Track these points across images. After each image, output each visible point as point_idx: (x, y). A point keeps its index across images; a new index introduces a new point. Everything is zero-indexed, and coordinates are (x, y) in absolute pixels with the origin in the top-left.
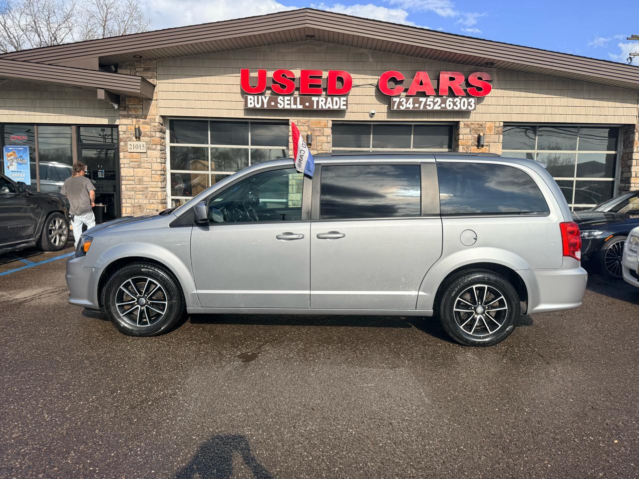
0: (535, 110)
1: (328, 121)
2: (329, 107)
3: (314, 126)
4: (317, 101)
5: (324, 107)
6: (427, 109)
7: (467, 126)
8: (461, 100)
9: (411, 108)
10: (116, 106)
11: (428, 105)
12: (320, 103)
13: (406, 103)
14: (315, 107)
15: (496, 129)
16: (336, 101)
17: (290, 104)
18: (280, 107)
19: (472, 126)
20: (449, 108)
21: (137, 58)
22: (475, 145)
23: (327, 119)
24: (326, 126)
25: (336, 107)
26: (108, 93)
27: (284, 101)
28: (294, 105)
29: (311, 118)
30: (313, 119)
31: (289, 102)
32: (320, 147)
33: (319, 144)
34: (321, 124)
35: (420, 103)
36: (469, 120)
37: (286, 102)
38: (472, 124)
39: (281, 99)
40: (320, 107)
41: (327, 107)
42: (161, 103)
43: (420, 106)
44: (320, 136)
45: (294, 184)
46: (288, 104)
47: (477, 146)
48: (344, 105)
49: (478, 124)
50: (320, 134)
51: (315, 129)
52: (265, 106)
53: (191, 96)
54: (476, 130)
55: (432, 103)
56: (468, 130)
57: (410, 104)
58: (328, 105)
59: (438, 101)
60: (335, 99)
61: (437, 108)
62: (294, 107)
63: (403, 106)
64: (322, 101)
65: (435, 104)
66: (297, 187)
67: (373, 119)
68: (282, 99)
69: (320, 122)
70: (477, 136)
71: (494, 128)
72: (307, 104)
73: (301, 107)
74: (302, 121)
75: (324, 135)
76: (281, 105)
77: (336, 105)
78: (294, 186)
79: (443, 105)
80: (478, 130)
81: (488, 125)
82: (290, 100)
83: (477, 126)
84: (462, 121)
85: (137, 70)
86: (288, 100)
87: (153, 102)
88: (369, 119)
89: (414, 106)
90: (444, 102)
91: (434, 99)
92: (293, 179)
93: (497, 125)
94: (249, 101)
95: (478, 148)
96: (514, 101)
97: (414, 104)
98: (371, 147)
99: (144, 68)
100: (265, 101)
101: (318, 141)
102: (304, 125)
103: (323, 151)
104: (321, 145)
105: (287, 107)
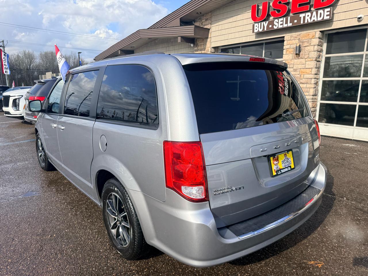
1: (316, 33)
2: (314, 20)
3: (304, 38)
4: (304, 17)
5: (309, 21)
10: (192, 45)
12: (307, 18)
14: (302, 22)
18: (275, 27)
21: (199, 14)
23: (315, 30)
24: (314, 37)
25: (320, 19)
26: (183, 38)
29: (301, 32)
30: (304, 33)
32: (307, 56)
34: (310, 36)
37: (280, 23)
39: (276, 22)
40: (306, 22)
41: (312, 21)
42: (213, 39)
44: (308, 46)
46: (281, 25)
52: (265, 29)
53: (227, 31)
58: (313, 19)
60: (321, 11)
64: (308, 16)
67: (362, 23)
68: (277, 21)
69: (309, 34)
74: (294, 36)
75: (312, 45)
76: (276, 26)
77: (320, 17)
82: (283, 21)
85: (203, 21)
86: (281, 21)
87: (209, 40)
94: (255, 28)
99: (205, 19)
100: (266, 25)
101: (307, 51)
102: (296, 39)
103: (309, 59)
104: (308, 54)
105: (280, 27)
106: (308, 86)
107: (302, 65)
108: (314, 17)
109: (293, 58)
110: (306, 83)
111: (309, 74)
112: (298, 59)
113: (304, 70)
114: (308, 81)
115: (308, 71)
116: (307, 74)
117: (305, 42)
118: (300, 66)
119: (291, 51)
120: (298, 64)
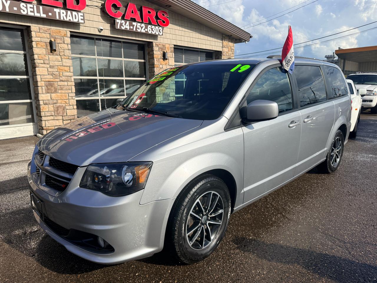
0: (186, 39)
1: (67, 31)
2: (70, 20)
3: (55, 34)
4: (58, 12)
5: (65, 19)
6: (137, 31)
7: (157, 45)
8: (155, 27)
9: (128, 29)
11: (138, 28)
12: (62, 15)
13: (125, 25)
14: (58, 18)
15: (171, 49)
16: (75, 15)
17: (33, 12)
18: (24, 13)
19: (160, 46)
20: (150, 32)
22: (162, 59)
24: (65, 35)
25: (75, 20)
27: (27, 8)
28: (37, 13)
29: (52, 27)
30: (54, 28)
31: (32, 10)
33: (62, 50)
34: (61, 33)
35: (133, 26)
36: (157, 41)
37: (29, 10)
38: (159, 44)
39: (23, 6)
40: (62, 19)
41: (68, 19)
43: (133, 28)
44: (61, 43)
45: (44, 85)
46: (31, 12)
47: (163, 59)
48: (81, 19)
49: (162, 45)
50: (61, 42)
51: (57, 37)
52: (7, 10)
54: (162, 49)
55: (140, 27)
56: (158, 48)
57: (127, 26)
59: (143, 26)
60: (74, 13)
61: (143, 31)
62: (37, 15)
63: (123, 27)
65: (142, 28)
66: (46, 88)
67: (101, 34)
68: (25, 6)
70: (162, 52)
71: (169, 48)
72: (50, 14)
73: (44, 16)
74: (43, 28)
75: (65, 43)
76: (24, 11)
77: (76, 18)
78: (43, 88)
79: (146, 30)
80: (163, 49)
81: (167, 46)
82: (33, 8)
83: (162, 46)
84: (155, 42)
86: (31, 8)
88: (98, 33)
89: (130, 27)
90: (146, 27)
91: (141, 25)
92: (41, 81)
93: (171, 46)
95: (164, 60)
96: (177, 32)
97: (130, 26)
98: (96, 55)
100: (7, 5)
101: (61, 48)
102: (46, 32)
103: (65, 57)
104: (64, 52)
105: (31, 14)
106: (70, 83)
107: (59, 62)
108: (69, 16)
109: (47, 53)
110: (66, 81)
111: (68, 72)
112: (53, 55)
113: (62, 68)
114: (68, 79)
115: (66, 68)
116: (65, 71)
117: (57, 38)
118: (57, 63)
119: (43, 45)
120: (54, 60)
